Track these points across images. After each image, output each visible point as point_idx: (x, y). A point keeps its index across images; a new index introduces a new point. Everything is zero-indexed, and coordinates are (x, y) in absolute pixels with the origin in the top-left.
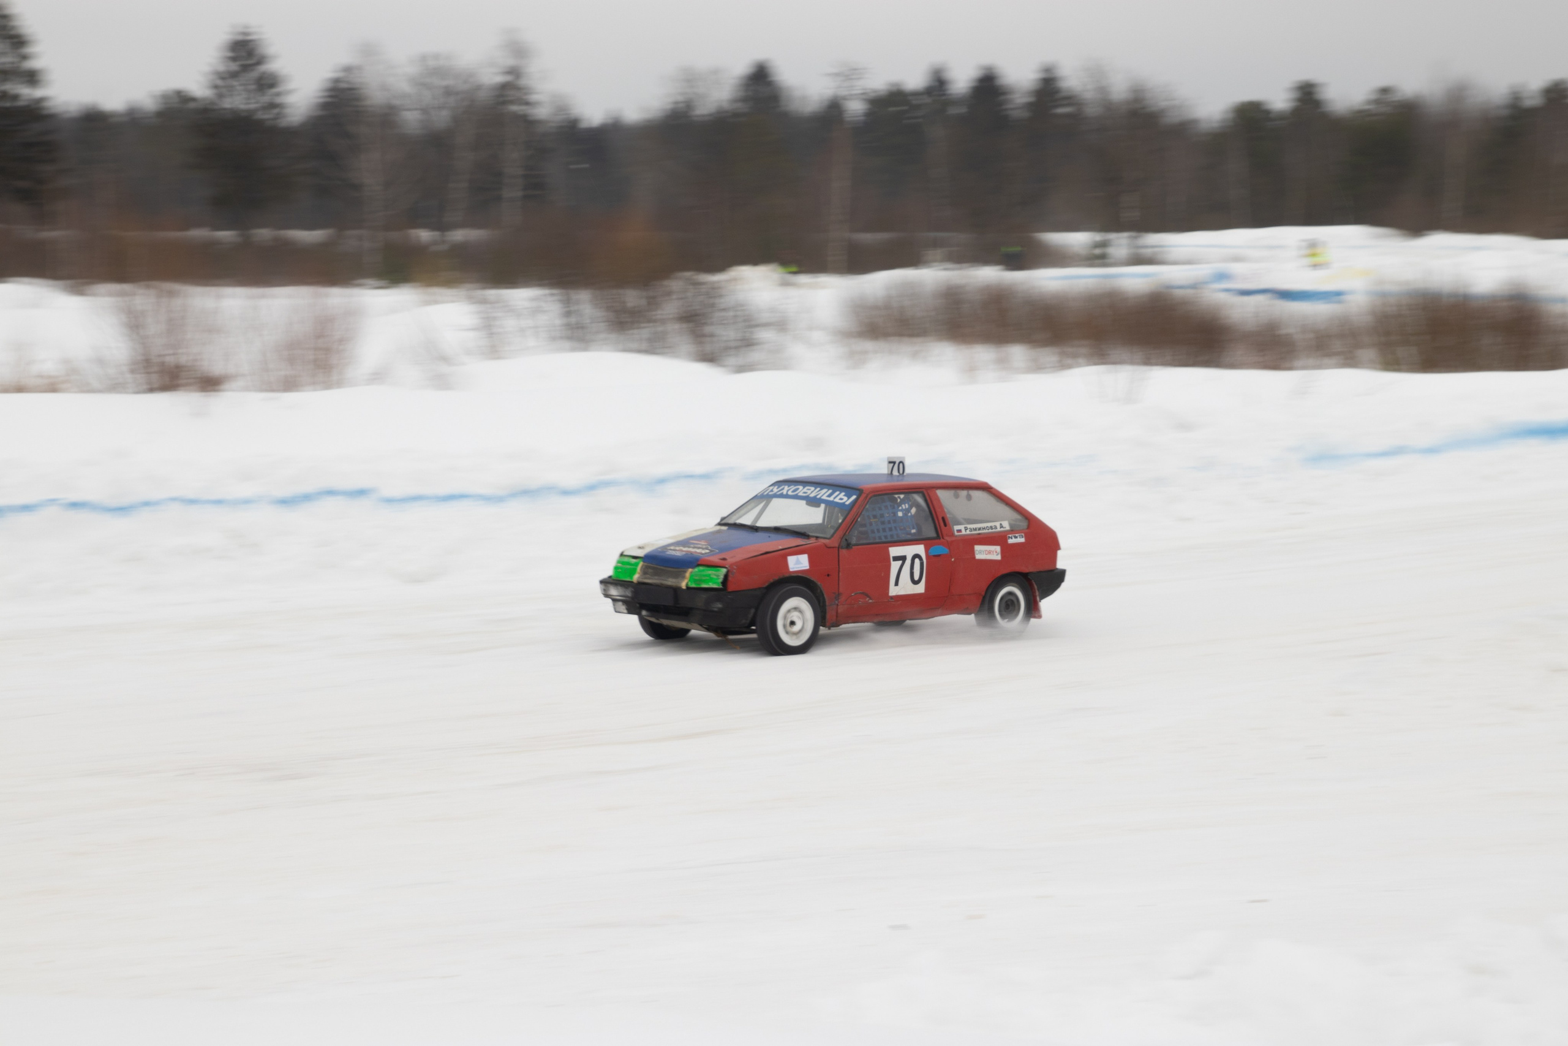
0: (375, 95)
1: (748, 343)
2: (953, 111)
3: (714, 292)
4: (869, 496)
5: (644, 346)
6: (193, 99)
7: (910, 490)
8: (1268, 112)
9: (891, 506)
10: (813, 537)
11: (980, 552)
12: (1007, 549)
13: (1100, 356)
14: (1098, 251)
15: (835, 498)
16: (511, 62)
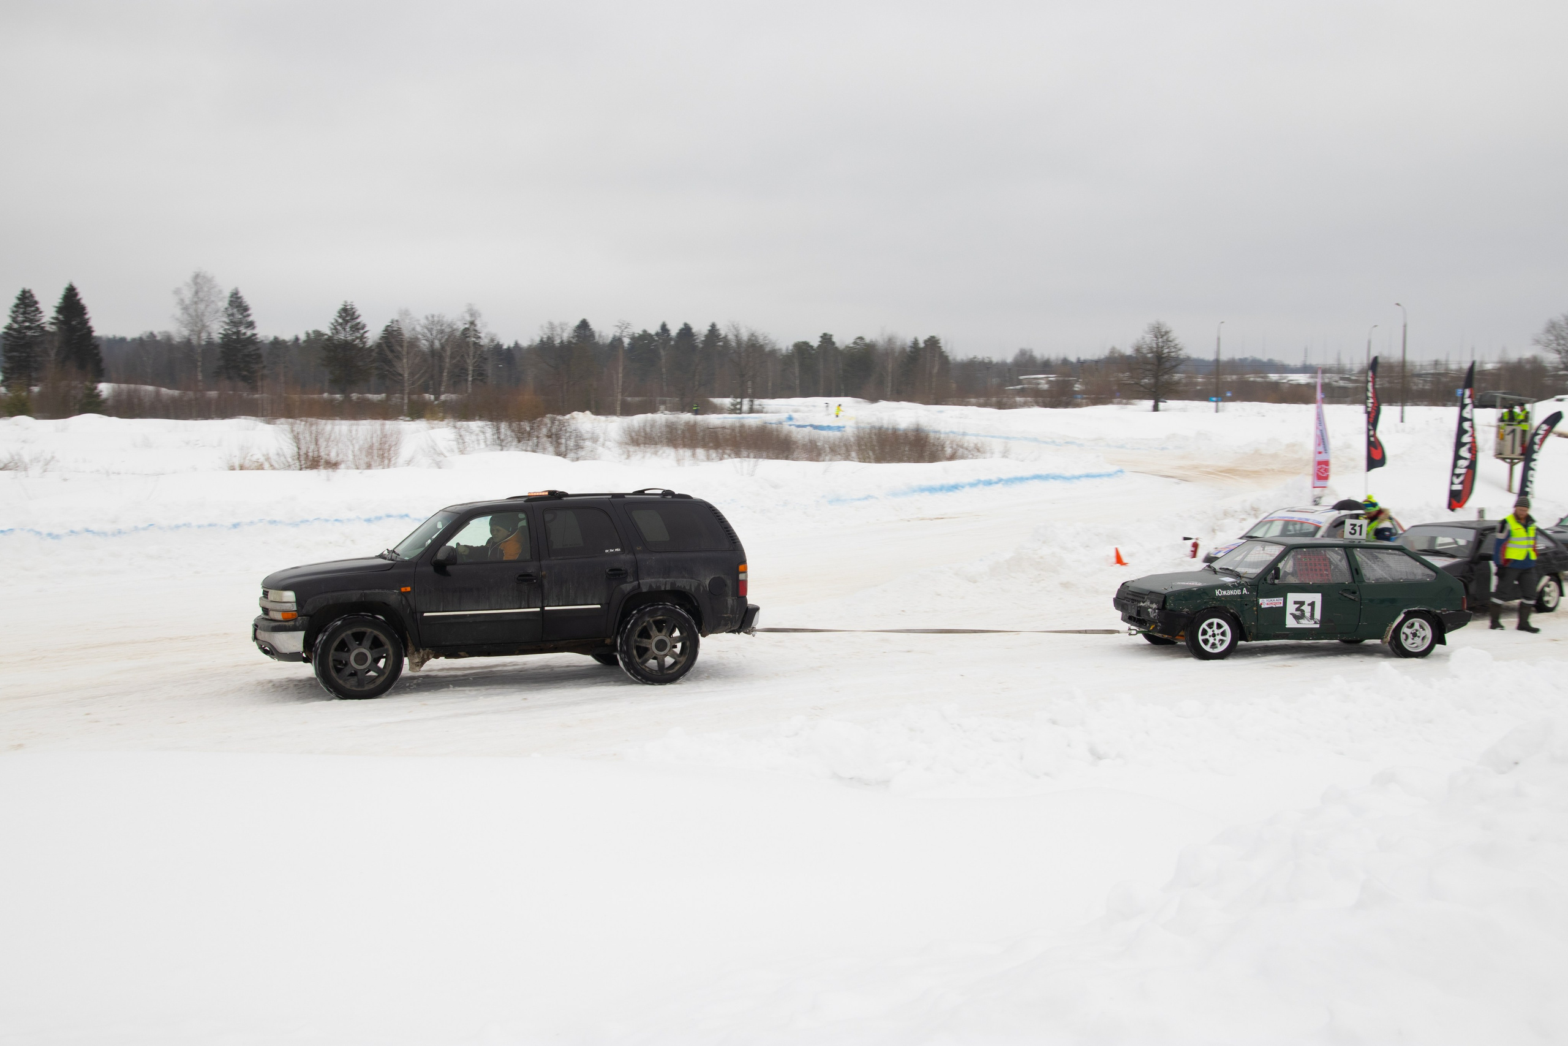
0: (407, 334)
1: (578, 447)
2: (672, 343)
3: (562, 423)
5: (529, 448)
6: (324, 335)
8: (812, 347)
13: (738, 455)
14: (738, 406)
16: (468, 318)
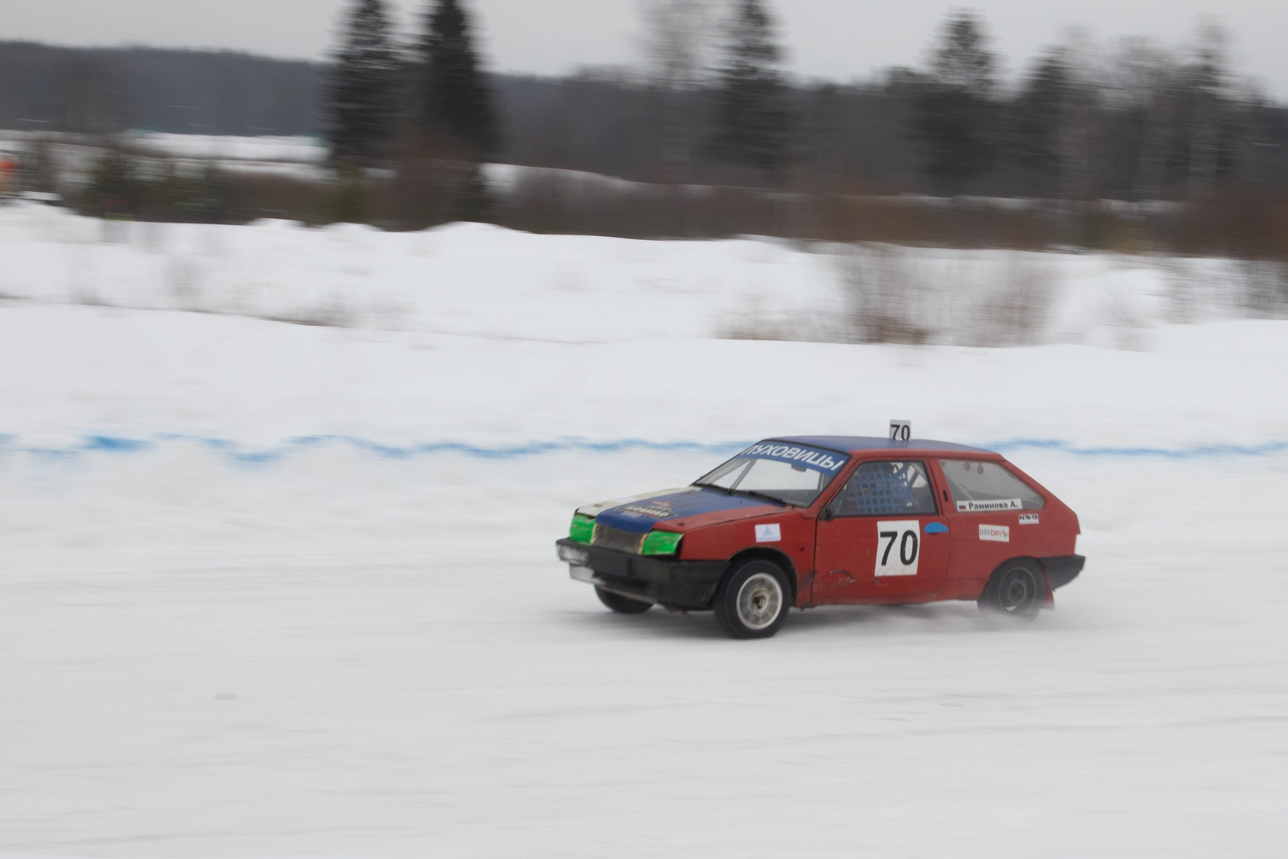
4: (858, 463)
7: (908, 458)
9: (884, 475)
10: (789, 505)
11: (985, 532)
12: (1017, 531)
15: (820, 462)
